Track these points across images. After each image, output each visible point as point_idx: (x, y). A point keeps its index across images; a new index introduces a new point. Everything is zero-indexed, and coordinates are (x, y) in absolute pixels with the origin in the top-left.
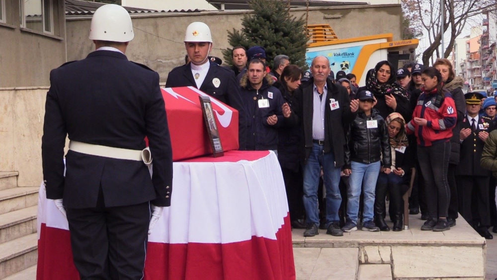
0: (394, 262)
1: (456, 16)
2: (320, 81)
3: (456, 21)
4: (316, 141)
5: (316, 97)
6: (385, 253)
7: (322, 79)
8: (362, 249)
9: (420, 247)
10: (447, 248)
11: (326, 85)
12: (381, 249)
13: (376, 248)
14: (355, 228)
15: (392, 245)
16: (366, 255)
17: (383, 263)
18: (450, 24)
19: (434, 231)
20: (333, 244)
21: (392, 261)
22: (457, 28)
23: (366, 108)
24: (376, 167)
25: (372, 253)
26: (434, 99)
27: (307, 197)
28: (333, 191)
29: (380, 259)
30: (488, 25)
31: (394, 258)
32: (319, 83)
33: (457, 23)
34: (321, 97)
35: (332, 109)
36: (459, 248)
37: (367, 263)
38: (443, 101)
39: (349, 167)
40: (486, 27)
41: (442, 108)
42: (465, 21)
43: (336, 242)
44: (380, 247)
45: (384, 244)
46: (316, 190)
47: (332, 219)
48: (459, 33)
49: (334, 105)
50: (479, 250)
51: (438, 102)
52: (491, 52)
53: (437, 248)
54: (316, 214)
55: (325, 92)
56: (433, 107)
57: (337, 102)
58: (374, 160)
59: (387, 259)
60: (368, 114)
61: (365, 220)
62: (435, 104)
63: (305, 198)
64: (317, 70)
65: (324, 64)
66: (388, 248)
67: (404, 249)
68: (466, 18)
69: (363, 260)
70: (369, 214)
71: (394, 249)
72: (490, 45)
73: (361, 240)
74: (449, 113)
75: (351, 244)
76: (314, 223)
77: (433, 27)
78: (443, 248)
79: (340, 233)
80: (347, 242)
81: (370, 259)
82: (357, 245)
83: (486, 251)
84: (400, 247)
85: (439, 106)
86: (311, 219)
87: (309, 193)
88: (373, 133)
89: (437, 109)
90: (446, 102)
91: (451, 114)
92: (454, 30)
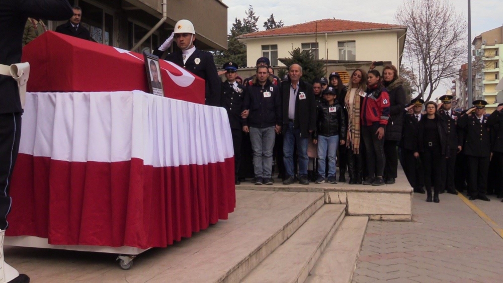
0: (349, 203)
1: (433, 79)
2: (295, 81)
3: (433, 81)
4: (291, 120)
5: (292, 91)
6: (343, 197)
7: (296, 79)
8: (327, 194)
9: (367, 193)
10: (385, 194)
11: (298, 83)
12: (340, 194)
13: (337, 193)
14: (324, 181)
15: (347, 191)
16: (329, 198)
17: (341, 203)
18: (430, 84)
19: (373, 185)
20: (307, 190)
21: (347, 202)
22: (434, 85)
23: (329, 99)
24: (335, 138)
25: (334, 197)
26: (374, 93)
27: (286, 158)
28: (303, 154)
29: (339, 201)
30: (455, 89)
31: (349, 200)
32: (294, 82)
33: (434, 82)
34: (295, 91)
35: (300, 98)
36: (393, 194)
37: (330, 203)
38: (380, 94)
39: (317, 138)
40: (454, 90)
41: (379, 99)
42: (439, 82)
43: (309, 188)
44: (339, 192)
45: (342, 191)
46: (292, 153)
47: (302, 173)
48: (435, 89)
49: (302, 96)
50: (408, 196)
51: (377, 95)
52: (457, 103)
53: (379, 194)
54: (291, 170)
55: (297, 87)
56: (373, 97)
57: (305, 95)
58: (332, 134)
59: (343, 200)
60: (332, 103)
61: (329, 176)
62: (375, 96)
63: (285, 159)
64: (292, 73)
65: (297, 69)
66: (345, 193)
67: (356, 194)
68: (439, 80)
69: (327, 201)
70: (332, 171)
71: (349, 194)
72: (456, 99)
73: (326, 188)
74: (384, 103)
75: (320, 190)
76: (290, 175)
77: (420, 85)
78: (382, 194)
79: (307, 182)
80: (316, 189)
81: (333, 200)
82: (324, 191)
83: (412, 196)
84: (353, 193)
85: (377, 98)
86: (289, 173)
87: (287, 155)
88: (333, 116)
89: (375, 99)
90: (382, 95)
91: (386, 104)
92: (432, 87)
